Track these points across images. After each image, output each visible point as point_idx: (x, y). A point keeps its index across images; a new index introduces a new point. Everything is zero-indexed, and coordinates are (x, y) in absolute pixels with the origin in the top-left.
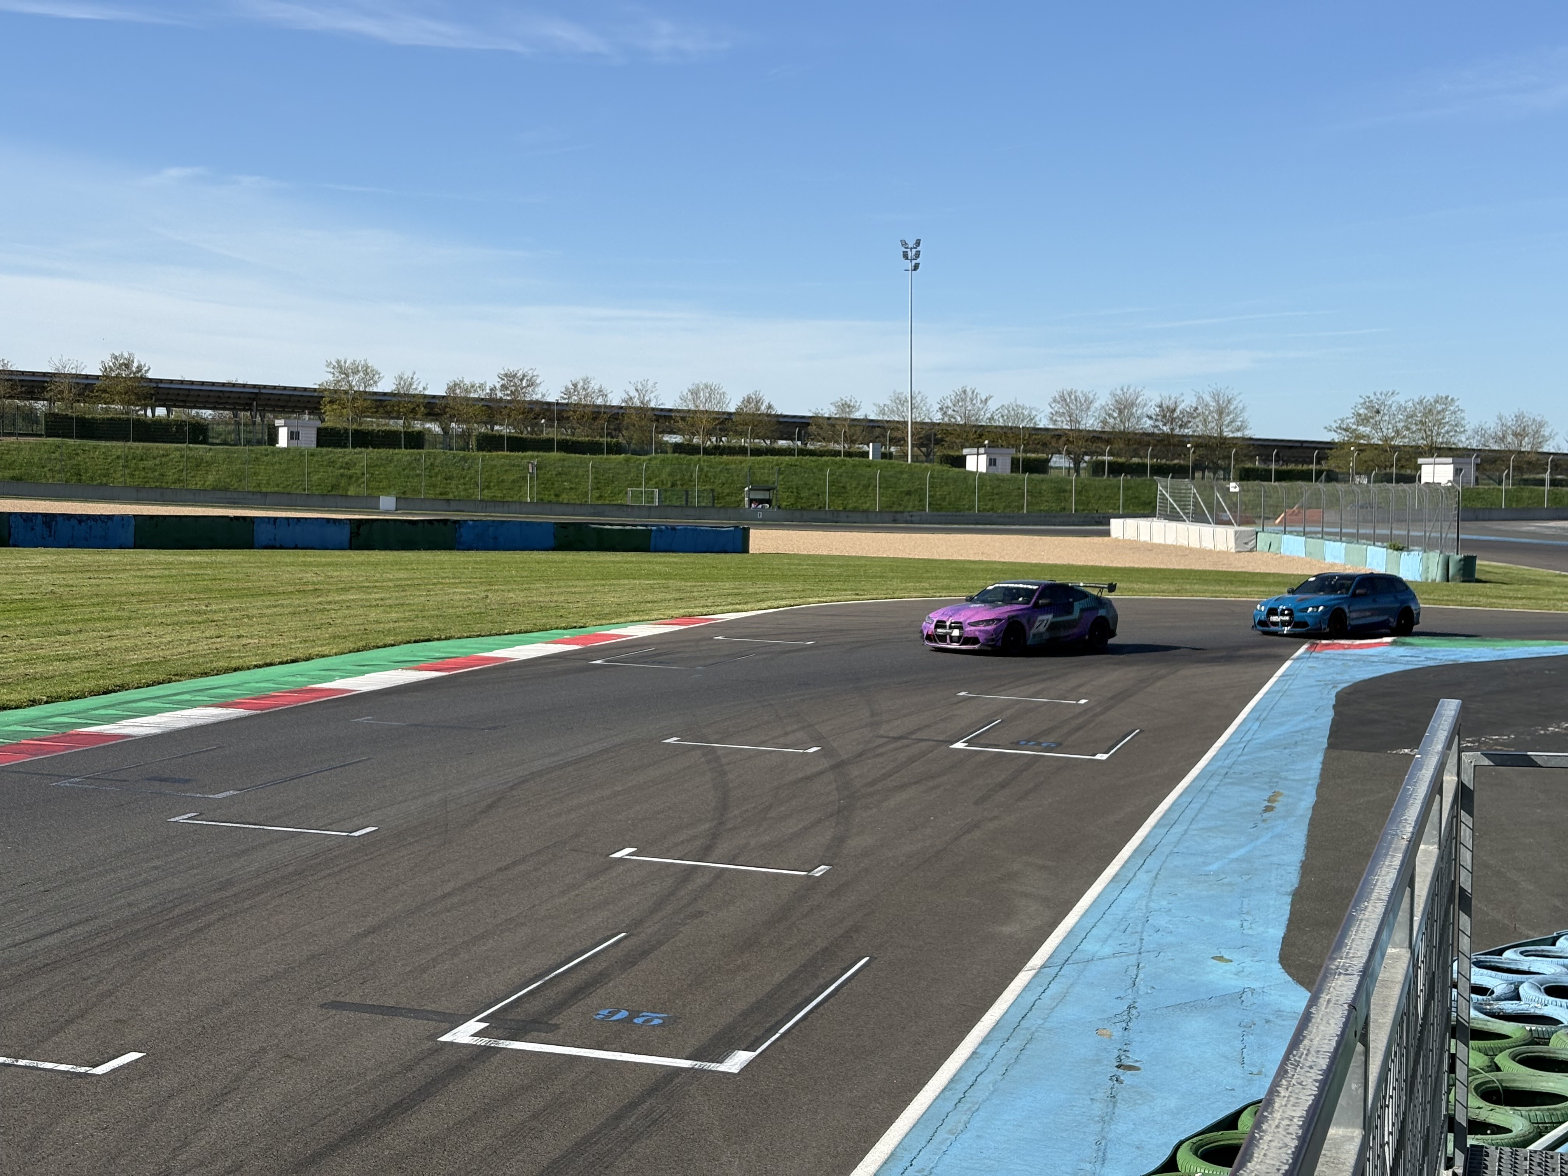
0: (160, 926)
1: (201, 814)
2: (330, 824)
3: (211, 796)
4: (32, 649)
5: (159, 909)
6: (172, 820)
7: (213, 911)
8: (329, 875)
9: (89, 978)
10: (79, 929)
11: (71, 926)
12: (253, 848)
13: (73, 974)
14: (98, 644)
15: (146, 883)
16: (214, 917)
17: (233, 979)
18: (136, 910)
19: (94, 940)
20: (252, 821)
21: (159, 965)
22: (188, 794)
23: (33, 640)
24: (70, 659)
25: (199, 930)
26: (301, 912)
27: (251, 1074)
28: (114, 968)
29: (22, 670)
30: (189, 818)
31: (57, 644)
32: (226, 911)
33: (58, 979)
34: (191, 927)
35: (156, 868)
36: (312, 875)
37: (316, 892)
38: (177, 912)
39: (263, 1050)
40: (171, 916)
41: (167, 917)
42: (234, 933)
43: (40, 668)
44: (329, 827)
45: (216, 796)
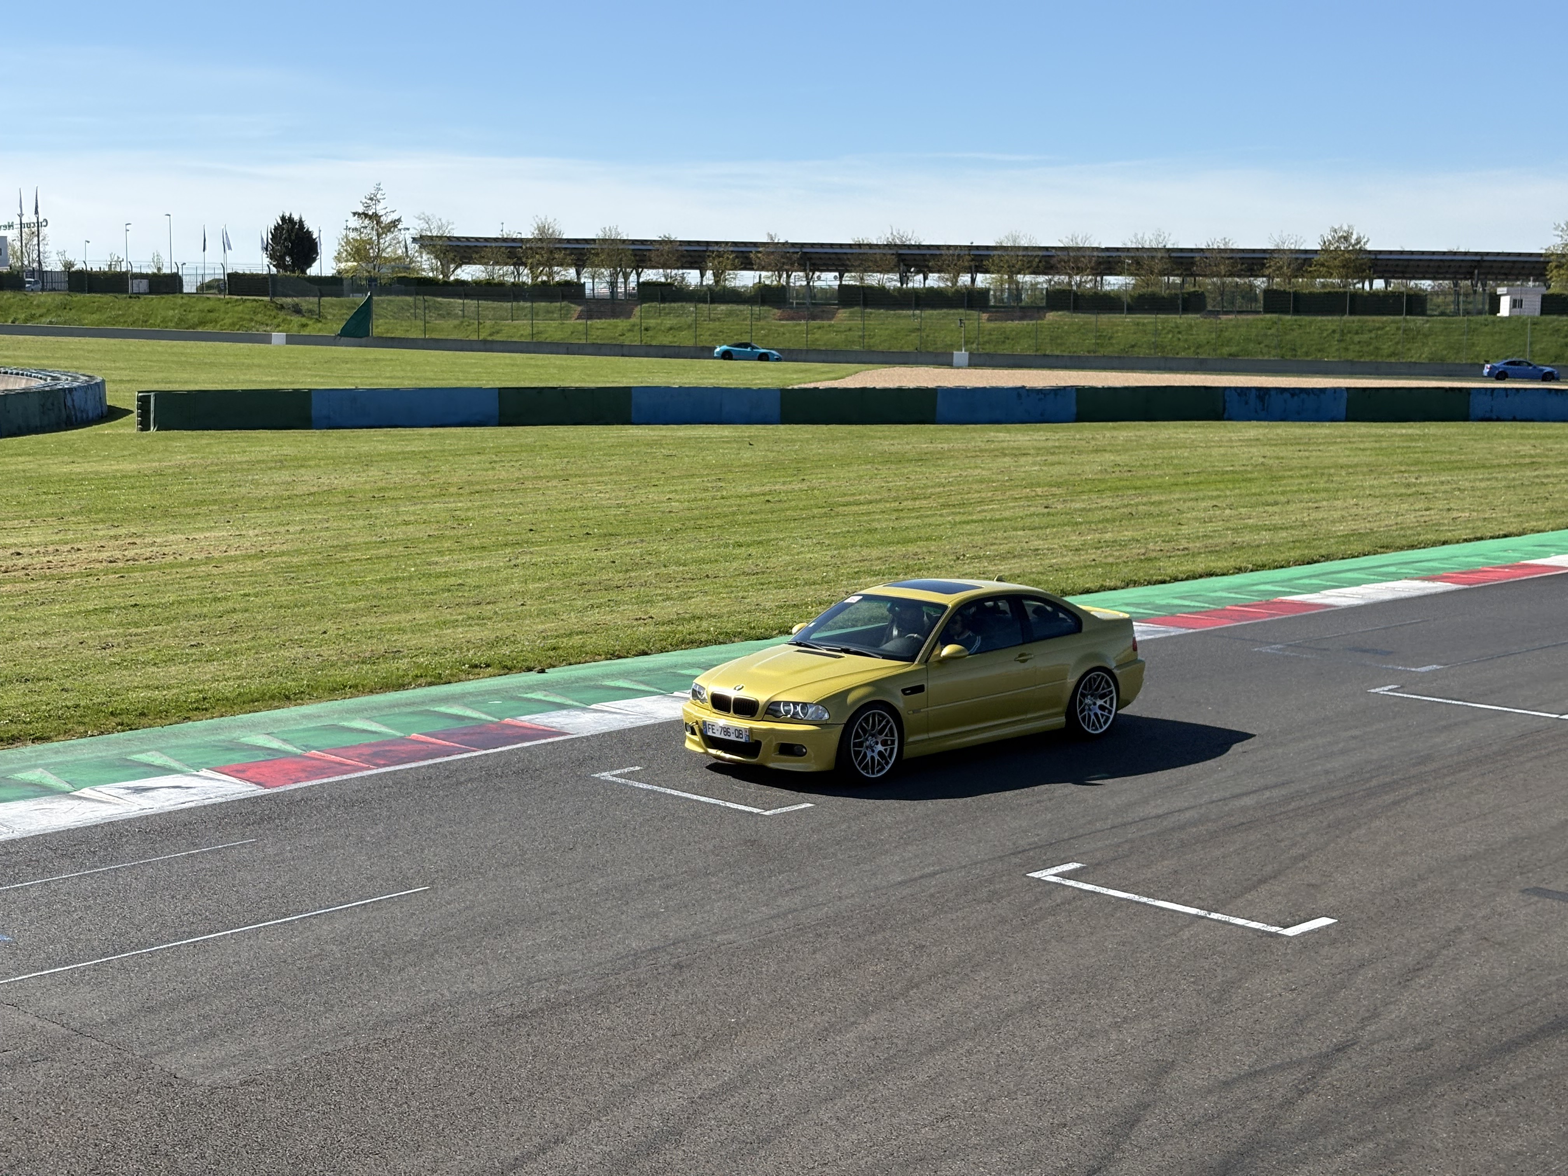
0: (1356, 795)
1: (1402, 687)
2: (1540, 705)
3: (1413, 669)
4: (1241, 519)
5: (1356, 779)
6: (1373, 691)
7: (1411, 784)
8: (1536, 757)
9: (1282, 841)
10: (1275, 793)
11: (1266, 788)
12: (1456, 724)
13: (1267, 835)
14: (1305, 515)
15: (1343, 752)
16: (1413, 790)
17: (1430, 855)
18: (1332, 777)
19: (1290, 803)
20: (1455, 696)
21: (1354, 835)
22: (1390, 666)
23: (1243, 510)
24: (1275, 528)
25: (1395, 803)
26: (1506, 792)
27: (1445, 952)
28: (1307, 833)
29: (1229, 539)
30: (1389, 690)
31: (1265, 515)
32: (1425, 786)
33: (1252, 838)
34: (1389, 798)
35: (1354, 738)
36: (1518, 756)
37: (1522, 775)
38: (1374, 783)
39: (1459, 930)
40: (1368, 786)
41: (1364, 787)
42: (1432, 808)
43: (1247, 537)
44: (1538, 708)
45: (1419, 670)
